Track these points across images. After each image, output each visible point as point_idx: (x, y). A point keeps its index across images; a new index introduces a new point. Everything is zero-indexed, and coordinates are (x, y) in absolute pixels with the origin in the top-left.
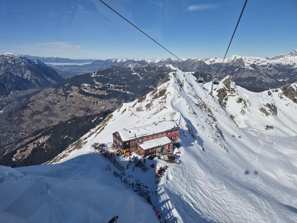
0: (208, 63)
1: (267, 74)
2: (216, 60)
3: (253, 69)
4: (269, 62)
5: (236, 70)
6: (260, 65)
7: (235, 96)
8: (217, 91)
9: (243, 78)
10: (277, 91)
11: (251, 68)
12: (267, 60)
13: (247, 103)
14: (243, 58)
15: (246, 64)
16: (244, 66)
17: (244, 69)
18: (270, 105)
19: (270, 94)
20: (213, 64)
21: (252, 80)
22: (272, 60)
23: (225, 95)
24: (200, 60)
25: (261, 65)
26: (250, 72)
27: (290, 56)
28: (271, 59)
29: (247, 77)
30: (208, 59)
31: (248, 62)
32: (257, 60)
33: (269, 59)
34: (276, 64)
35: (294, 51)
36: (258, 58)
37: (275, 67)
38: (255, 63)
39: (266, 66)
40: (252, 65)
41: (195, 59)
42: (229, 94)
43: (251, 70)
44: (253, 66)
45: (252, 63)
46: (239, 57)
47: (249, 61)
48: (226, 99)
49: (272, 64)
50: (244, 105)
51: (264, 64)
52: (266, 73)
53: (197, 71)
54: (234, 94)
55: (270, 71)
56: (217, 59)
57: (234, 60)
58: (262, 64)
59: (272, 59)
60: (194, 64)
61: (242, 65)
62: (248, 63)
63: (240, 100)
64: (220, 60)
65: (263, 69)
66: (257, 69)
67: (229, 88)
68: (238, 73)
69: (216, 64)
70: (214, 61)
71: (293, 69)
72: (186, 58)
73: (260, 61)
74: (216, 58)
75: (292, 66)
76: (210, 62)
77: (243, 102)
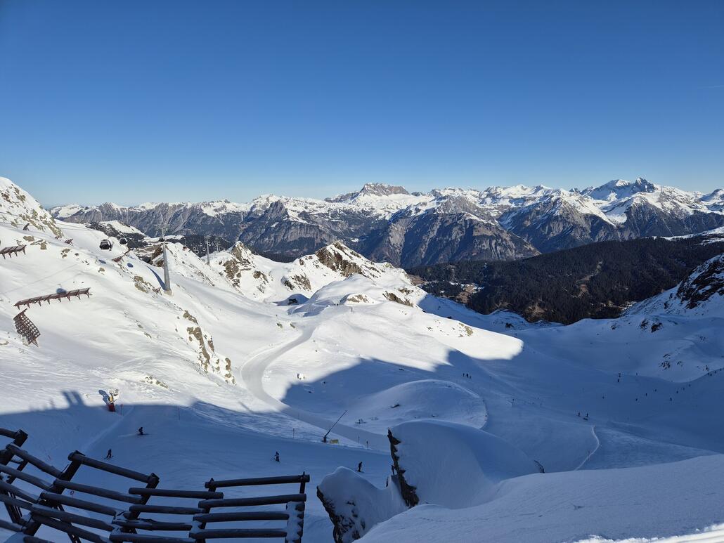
0: (209, 212)
1: (332, 231)
2: (227, 205)
3: (305, 222)
4: (331, 207)
5: (274, 226)
6: (315, 213)
7: (250, 269)
8: (224, 265)
9: (290, 242)
10: (311, 258)
11: (301, 221)
12: (327, 203)
13: (268, 277)
14: (283, 200)
15: (290, 213)
16: (288, 217)
17: (290, 222)
18: (298, 277)
19: (302, 263)
20: (223, 216)
21: (306, 244)
22: (336, 204)
23: (236, 269)
24: (190, 206)
25: (318, 214)
26: (300, 227)
27: (362, 194)
28: (334, 201)
29: (297, 238)
30: (209, 205)
31: (294, 208)
32: (310, 204)
33: (330, 201)
34: (343, 211)
35: (367, 185)
36: (310, 200)
37: (343, 218)
38: (307, 211)
39: (327, 214)
40: (301, 214)
41: (177, 204)
42: (241, 267)
43: (302, 225)
44: (304, 215)
45: (301, 209)
46: (273, 199)
47: (295, 205)
48: (239, 275)
49: (337, 212)
50: (263, 280)
51: (323, 211)
52: (328, 228)
53: (187, 232)
54: (249, 267)
55: (335, 224)
56: (229, 202)
57: (267, 205)
58: (320, 212)
59: (336, 201)
60: (176, 216)
61: (284, 215)
62: (293, 211)
63: (258, 274)
64: (236, 204)
65: (323, 222)
66: (313, 222)
67: (240, 260)
68: (278, 231)
69: (228, 214)
70: (224, 207)
71: (372, 219)
72: (153, 203)
73: (315, 206)
74: (226, 202)
75: (368, 213)
76: (216, 210)
77: (261, 276)
